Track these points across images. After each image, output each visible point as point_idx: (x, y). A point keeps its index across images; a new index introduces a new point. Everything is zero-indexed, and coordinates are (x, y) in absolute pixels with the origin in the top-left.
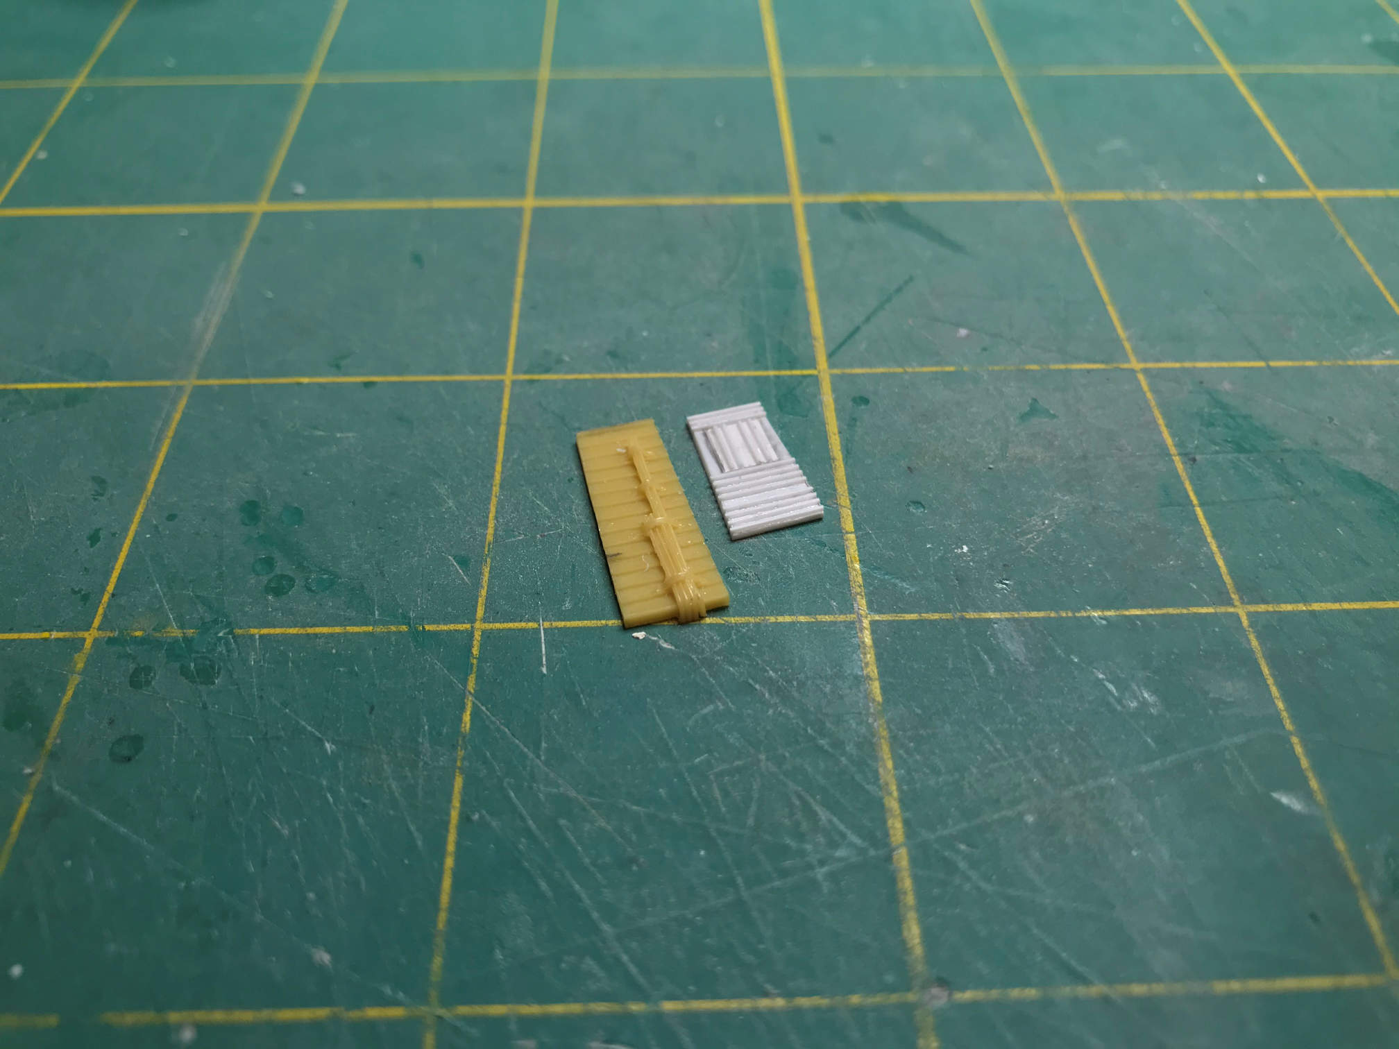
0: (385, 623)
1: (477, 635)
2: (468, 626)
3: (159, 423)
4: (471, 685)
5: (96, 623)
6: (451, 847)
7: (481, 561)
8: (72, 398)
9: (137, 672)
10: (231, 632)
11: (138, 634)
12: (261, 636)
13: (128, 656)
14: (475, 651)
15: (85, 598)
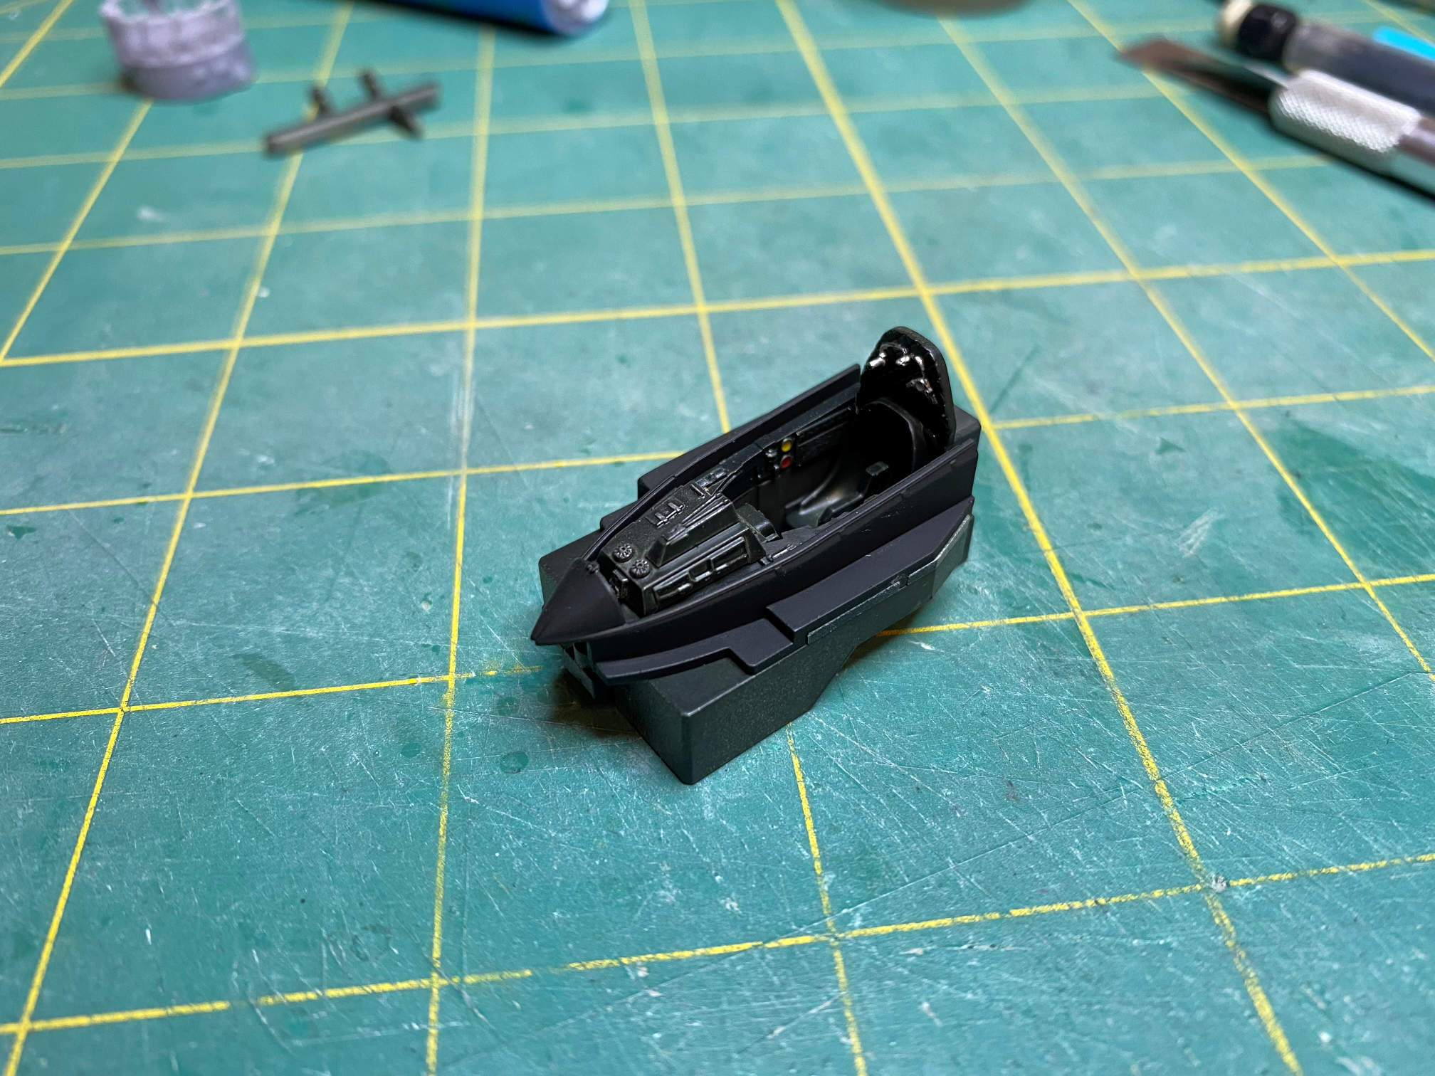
3: (448, 508)
5: (452, 667)
6: (807, 812)
8: (365, 490)
11: (492, 673)
15: (436, 649)
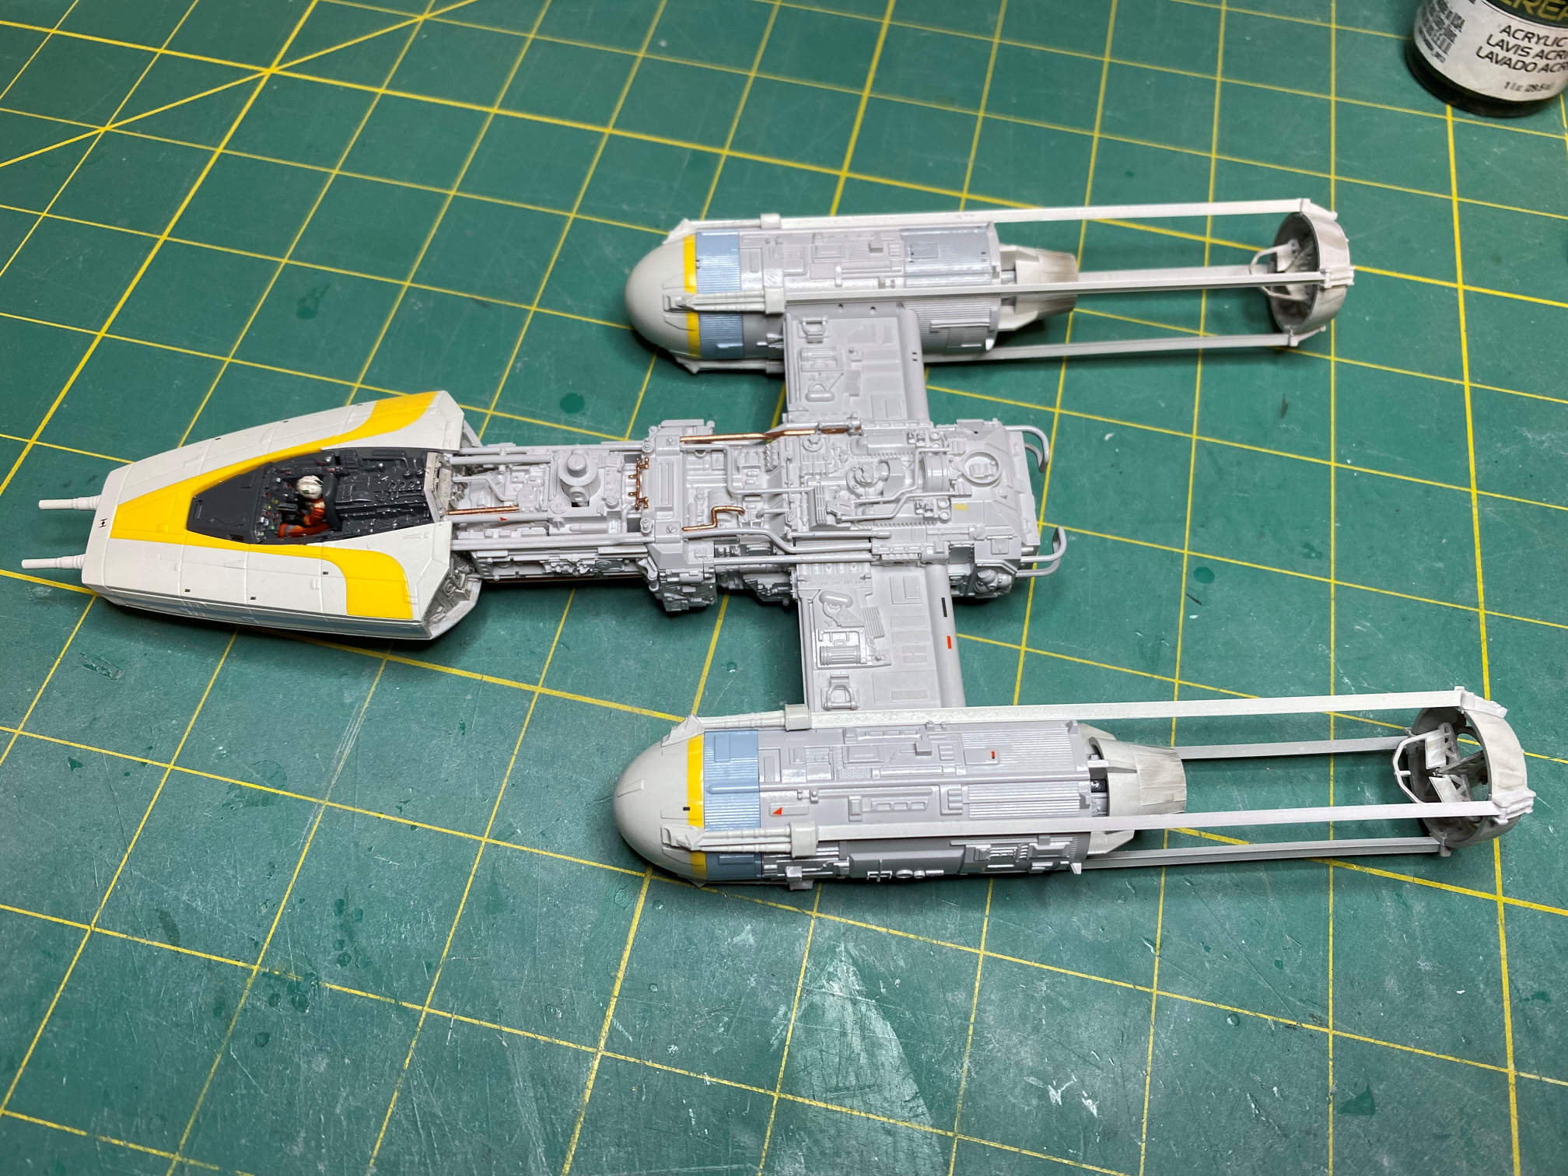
0: (386, 997)
1: (424, 1014)
2: (421, 1008)
4: (414, 1042)
7: (436, 970)
9: (273, 996)
10: (318, 983)
12: (331, 989)
13: (270, 985)
14: (420, 1024)
